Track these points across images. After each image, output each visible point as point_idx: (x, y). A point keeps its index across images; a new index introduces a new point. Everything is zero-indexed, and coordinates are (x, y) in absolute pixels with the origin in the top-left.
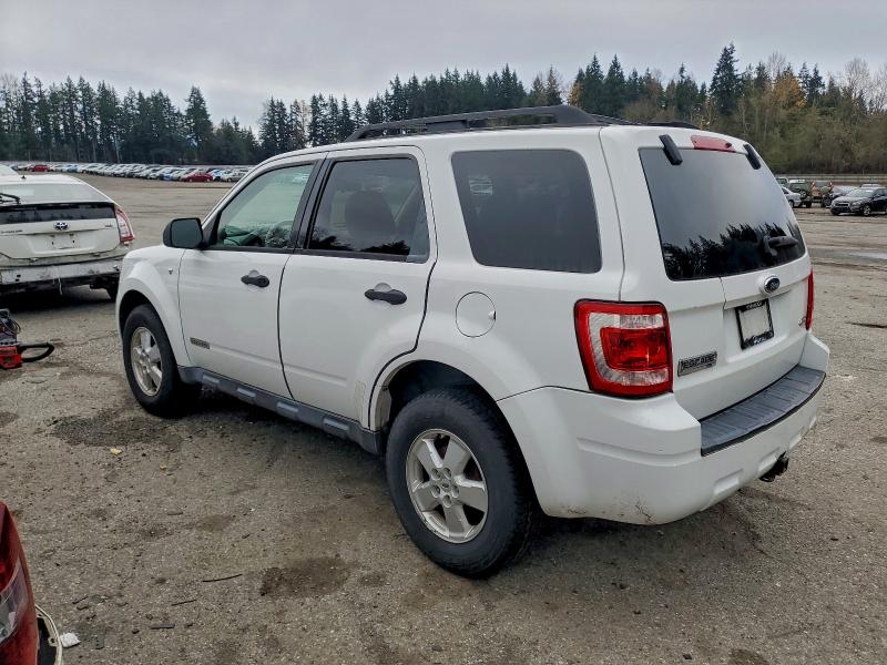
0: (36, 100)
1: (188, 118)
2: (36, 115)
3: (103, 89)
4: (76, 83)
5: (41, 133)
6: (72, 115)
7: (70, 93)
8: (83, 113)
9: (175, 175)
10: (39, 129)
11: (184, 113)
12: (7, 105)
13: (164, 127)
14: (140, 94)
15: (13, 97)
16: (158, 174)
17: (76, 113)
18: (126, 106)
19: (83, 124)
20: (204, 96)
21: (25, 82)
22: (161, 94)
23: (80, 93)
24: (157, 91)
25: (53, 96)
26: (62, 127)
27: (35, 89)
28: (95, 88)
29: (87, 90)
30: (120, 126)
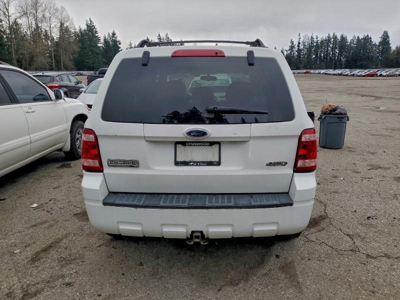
0: (315, 44)
1: (379, 46)
2: (314, 50)
3: (342, 37)
4: (331, 36)
5: (314, 58)
6: (328, 49)
7: (328, 40)
8: (332, 48)
9: (359, 74)
10: (314, 56)
11: (377, 44)
12: (304, 47)
13: (366, 51)
14: (358, 37)
15: (306, 44)
16: (352, 73)
17: (329, 49)
18: (351, 43)
19: (331, 53)
20: (389, 34)
21: (312, 38)
22: (368, 36)
23: (332, 40)
24: (366, 35)
25: (322, 42)
26: (322, 55)
27: (315, 40)
28: (339, 37)
29: (335, 38)
30: (346, 52)
